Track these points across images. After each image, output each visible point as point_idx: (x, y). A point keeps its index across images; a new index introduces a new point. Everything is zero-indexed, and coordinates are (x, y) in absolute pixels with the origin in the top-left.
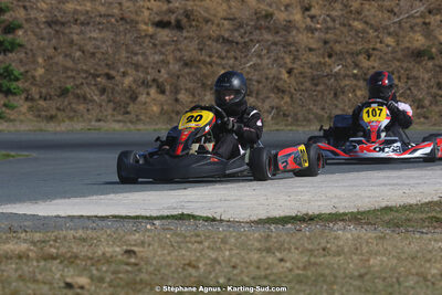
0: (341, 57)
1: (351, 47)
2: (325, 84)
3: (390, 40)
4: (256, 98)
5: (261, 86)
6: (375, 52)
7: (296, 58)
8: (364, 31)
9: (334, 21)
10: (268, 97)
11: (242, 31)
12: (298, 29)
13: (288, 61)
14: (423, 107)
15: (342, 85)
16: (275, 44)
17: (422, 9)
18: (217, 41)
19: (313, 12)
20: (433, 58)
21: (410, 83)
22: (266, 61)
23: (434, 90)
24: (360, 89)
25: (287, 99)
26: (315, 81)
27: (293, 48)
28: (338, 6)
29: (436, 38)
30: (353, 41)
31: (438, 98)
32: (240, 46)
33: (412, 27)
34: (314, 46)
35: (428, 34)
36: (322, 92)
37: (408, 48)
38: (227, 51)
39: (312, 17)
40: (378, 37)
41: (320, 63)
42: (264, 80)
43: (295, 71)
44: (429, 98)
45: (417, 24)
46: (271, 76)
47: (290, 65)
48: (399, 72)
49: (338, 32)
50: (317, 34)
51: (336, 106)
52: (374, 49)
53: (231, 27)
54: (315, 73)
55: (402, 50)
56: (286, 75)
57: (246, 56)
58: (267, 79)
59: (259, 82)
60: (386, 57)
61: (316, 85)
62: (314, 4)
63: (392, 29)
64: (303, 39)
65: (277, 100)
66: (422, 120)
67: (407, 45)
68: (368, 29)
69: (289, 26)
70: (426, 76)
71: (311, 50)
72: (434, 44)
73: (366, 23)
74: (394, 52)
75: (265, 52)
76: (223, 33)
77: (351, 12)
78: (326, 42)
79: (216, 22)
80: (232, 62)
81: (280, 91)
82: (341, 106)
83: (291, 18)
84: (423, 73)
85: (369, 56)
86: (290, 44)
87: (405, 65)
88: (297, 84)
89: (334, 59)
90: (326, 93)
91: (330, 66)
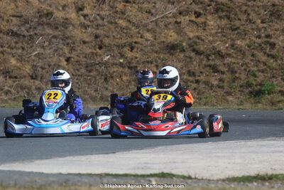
0: (109, 48)
1: (117, 40)
2: (97, 70)
3: (148, 36)
4: (41, 81)
5: (44, 71)
7: (72, 49)
8: (127, 28)
9: (103, 19)
11: (28, 26)
12: (73, 25)
13: (66, 51)
15: (111, 72)
16: (55, 37)
17: (175, 11)
18: (8, 34)
19: (86, 11)
20: (184, 51)
22: (48, 51)
24: (125, 74)
26: (89, 68)
28: (106, 7)
30: (119, 36)
31: (189, 83)
32: (26, 38)
34: (87, 40)
35: (180, 32)
38: (16, 43)
39: (85, 16)
41: (92, 53)
42: (47, 67)
43: (72, 59)
46: (52, 64)
47: (68, 55)
49: (106, 29)
50: (89, 30)
51: (107, 89)
52: (136, 43)
53: (19, 23)
54: (89, 61)
56: (65, 63)
57: (31, 47)
61: (90, 71)
62: (85, 5)
63: (150, 27)
64: (78, 34)
67: (163, 40)
68: (130, 26)
69: (66, 23)
71: (85, 42)
72: (184, 40)
73: (130, 21)
74: (152, 45)
75: (47, 43)
76: (12, 28)
77: (117, 12)
78: (97, 37)
79: (6, 18)
80: (20, 51)
82: (111, 88)
83: (68, 16)
85: (132, 49)
86: (68, 38)
88: (74, 70)
89: (103, 50)
90: (98, 78)
91: (100, 55)
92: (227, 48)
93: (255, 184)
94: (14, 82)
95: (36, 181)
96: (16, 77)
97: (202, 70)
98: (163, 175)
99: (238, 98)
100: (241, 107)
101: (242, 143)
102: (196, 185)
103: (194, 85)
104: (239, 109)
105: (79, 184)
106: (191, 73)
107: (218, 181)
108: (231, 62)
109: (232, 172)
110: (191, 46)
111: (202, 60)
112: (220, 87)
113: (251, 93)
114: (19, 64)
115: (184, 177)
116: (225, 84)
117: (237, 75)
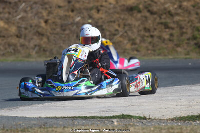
0: (80, 12)
1: (86, 5)
2: (70, 30)
4: (25, 39)
5: (27, 31)
6: (102, 8)
7: (50, 13)
10: (32, 39)
13: (45, 14)
16: (36, 3)
20: (141, 12)
21: (127, 28)
22: (30, 15)
25: (45, 40)
27: (48, 6)
30: (87, 2)
31: (146, 38)
32: (12, 5)
34: (62, 4)
36: (68, 35)
37: (124, 5)
41: (66, 16)
42: (29, 27)
43: (50, 22)
44: (139, 38)
46: (34, 25)
47: (46, 18)
48: (118, 21)
52: (102, 6)
54: (63, 22)
55: (121, 7)
56: (44, 24)
57: (16, 12)
58: (31, 26)
59: (26, 29)
60: (110, 12)
61: (65, 30)
65: (38, 41)
66: (136, 52)
67: (124, 3)
70: (137, 24)
71: (60, 7)
72: (141, 3)
74: (115, 8)
75: (29, 9)
78: (69, 2)
80: (7, 16)
81: (40, 34)
84: (134, 21)
85: (99, 11)
86: (46, 4)
87: (123, 17)
88: (52, 30)
89: (75, 13)
90: (71, 35)
91: (73, 18)
92: (176, 9)
93: (198, 122)
94: (3, 40)
95: (20, 124)
96: (4, 37)
97: (156, 27)
98: (123, 117)
99: (186, 49)
100: (188, 57)
101: (188, 87)
102: (150, 124)
103: (150, 40)
104: (186, 58)
105: (55, 126)
106: (147, 30)
107: (168, 120)
108: (179, 20)
109: (179, 112)
110: (146, 8)
111: (155, 19)
112: (170, 40)
113: (196, 44)
114: (6, 26)
115: (140, 118)
116: (175, 38)
117: (185, 30)
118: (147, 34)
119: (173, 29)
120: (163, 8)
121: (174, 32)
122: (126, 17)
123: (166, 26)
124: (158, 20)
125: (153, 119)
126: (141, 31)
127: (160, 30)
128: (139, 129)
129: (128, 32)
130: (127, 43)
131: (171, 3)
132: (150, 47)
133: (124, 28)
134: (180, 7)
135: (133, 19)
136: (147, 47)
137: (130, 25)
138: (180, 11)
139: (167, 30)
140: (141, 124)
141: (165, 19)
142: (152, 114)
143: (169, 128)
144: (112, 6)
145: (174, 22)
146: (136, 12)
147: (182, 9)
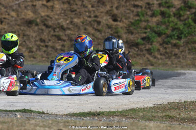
6: (5, 20)
14: (32, 52)
21: (25, 38)
23: (38, 43)
29: (39, 13)
33: (26, 7)
37: (24, 19)
40: (6, 12)
44: (36, 47)
45: (28, 6)
48: (18, 32)
55: (21, 19)
60: (12, 23)
66: (32, 59)
70: (34, 35)
84: (32, 33)
87: (22, 28)
118: (42, 44)
119: (64, 41)
120: (56, 22)
121: (65, 43)
122: (25, 29)
123: (59, 38)
124: (52, 33)
125: (50, 114)
126: (37, 41)
127: (54, 41)
128: (39, 122)
129: (26, 41)
130: (25, 51)
131: (64, 19)
132: (45, 55)
133: (23, 38)
134: (71, 22)
135: (31, 31)
136: (42, 55)
137: (28, 35)
138: (71, 26)
139: (60, 42)
140: (40, 117)
141: (58, 32)
142: (49, 109)
143: (64, 122)
144: (14, 19)
145: (65, 35)
146: (34, 25)
147: (72, 25)
